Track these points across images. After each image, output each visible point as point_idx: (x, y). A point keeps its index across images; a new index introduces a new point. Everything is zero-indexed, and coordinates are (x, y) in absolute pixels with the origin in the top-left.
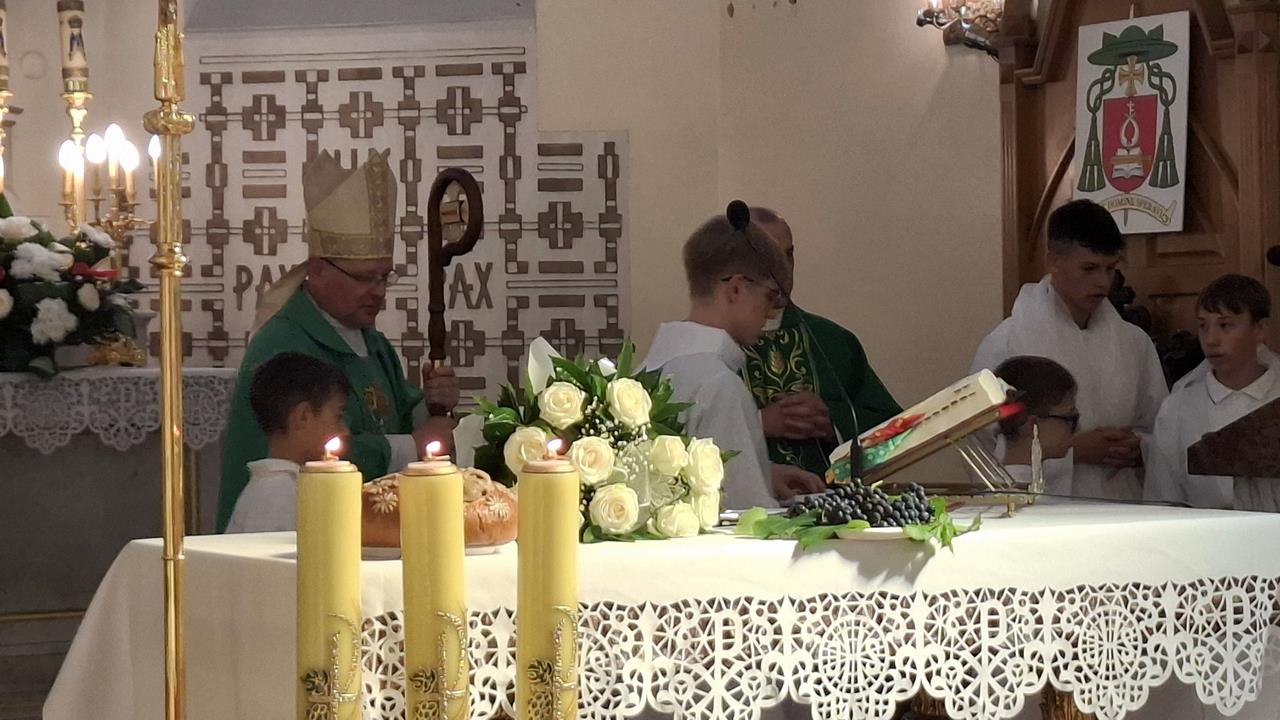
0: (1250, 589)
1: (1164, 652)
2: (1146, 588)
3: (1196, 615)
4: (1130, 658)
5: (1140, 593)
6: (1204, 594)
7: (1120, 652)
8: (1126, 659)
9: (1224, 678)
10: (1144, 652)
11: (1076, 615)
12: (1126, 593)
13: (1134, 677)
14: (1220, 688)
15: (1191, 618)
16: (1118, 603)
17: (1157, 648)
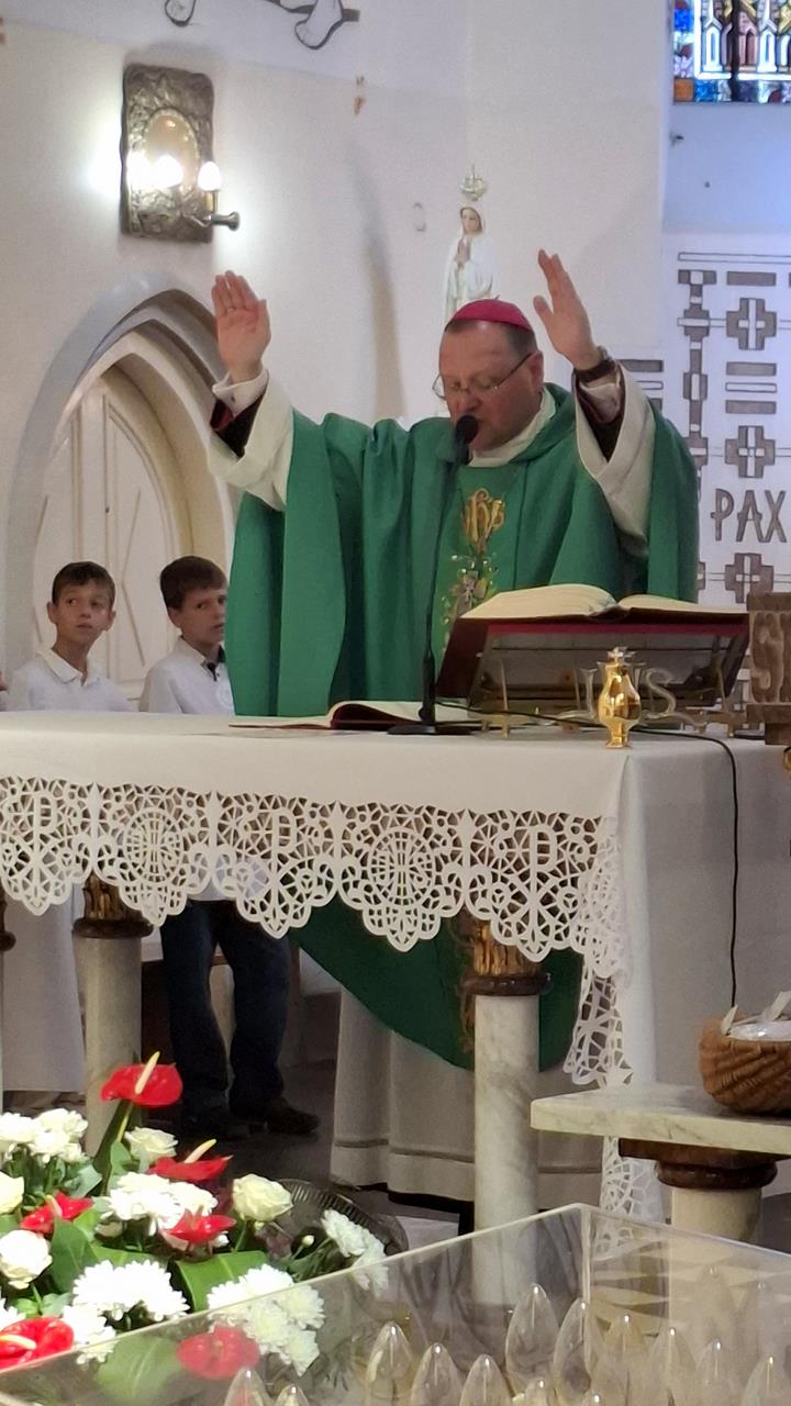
0: (558, 827)
1: (458, 883)
2: (441, 813)
3: (496, 848)
4: (423, 885)
5: (434, 818)
6: (506, 827)
7: (412, 876)
8: (419, 885)
9: (526, 918)
10: (438, 881)
11: (365, 832)
12: (420, 816)
13: (426, 904)
14: (520, 929)
15: (491, 851)
16: (408, 826)
17: (451, 878)
